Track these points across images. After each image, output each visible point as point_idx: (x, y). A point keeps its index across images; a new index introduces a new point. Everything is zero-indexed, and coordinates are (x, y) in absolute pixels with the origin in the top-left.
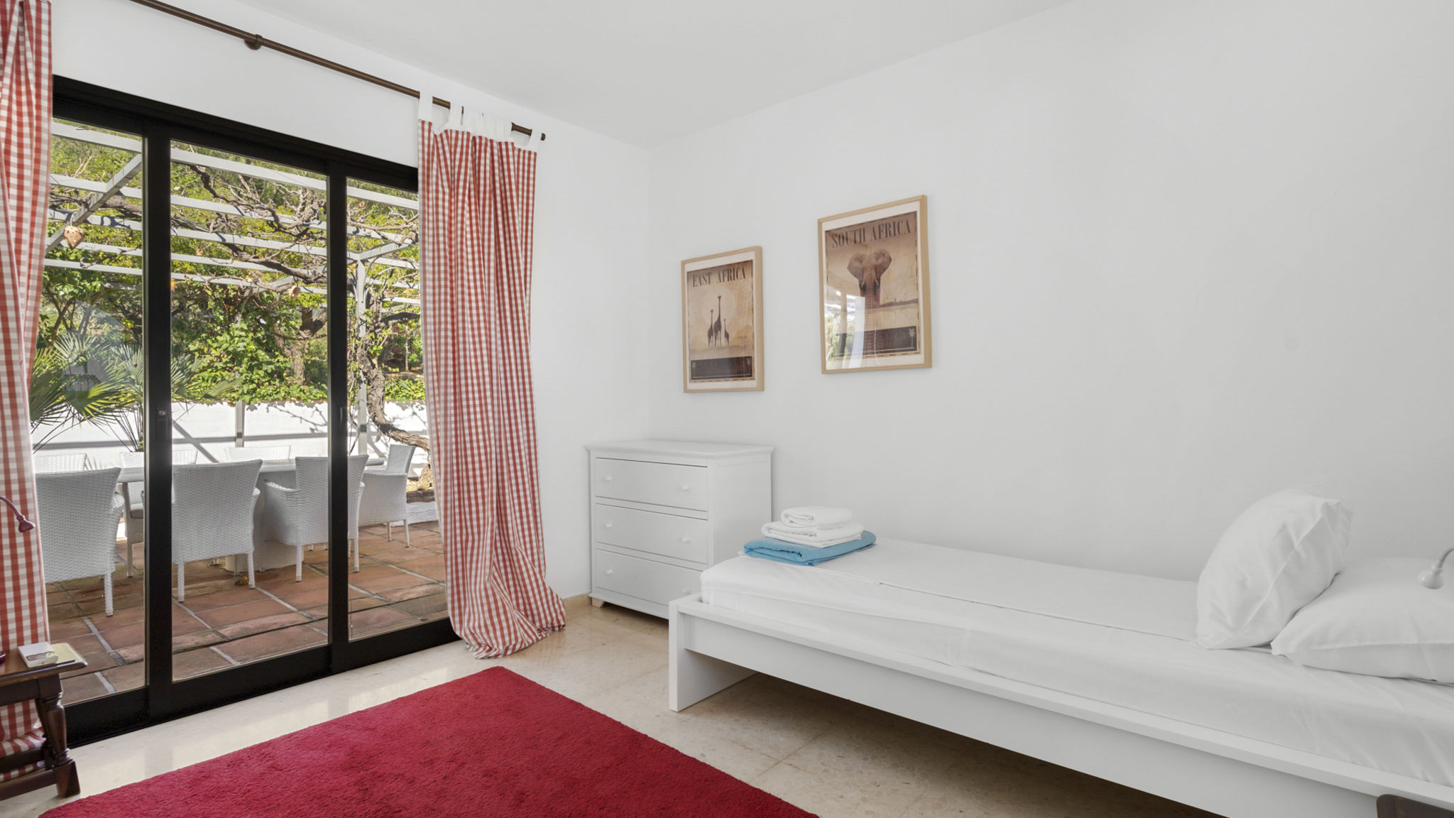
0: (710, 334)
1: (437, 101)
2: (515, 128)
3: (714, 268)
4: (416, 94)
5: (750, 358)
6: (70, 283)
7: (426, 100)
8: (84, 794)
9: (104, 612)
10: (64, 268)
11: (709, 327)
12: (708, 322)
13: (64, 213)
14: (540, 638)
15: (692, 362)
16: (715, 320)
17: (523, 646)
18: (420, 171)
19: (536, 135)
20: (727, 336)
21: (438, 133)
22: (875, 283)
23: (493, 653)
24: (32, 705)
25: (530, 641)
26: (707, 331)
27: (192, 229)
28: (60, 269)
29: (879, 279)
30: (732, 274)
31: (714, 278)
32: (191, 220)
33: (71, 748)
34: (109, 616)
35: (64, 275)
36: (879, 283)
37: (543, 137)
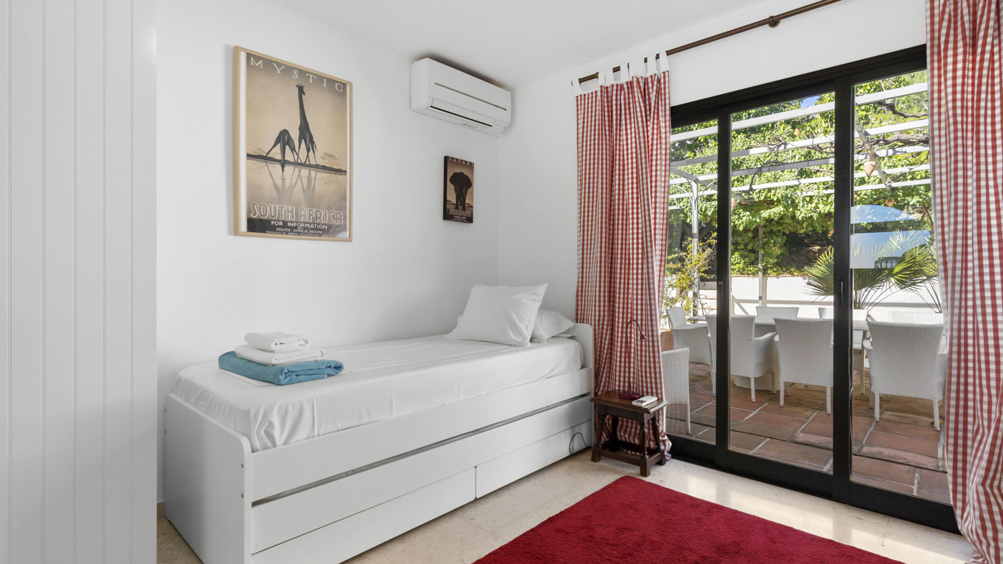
6: (917, 195)
8: (646, 478)
9: (826, 410)
10: (911, 186)
13: (864, 154)
24: (638, 423)
28: (909, 188)
33: (672, 458)
34: (828, 414)
35: (913, 191)
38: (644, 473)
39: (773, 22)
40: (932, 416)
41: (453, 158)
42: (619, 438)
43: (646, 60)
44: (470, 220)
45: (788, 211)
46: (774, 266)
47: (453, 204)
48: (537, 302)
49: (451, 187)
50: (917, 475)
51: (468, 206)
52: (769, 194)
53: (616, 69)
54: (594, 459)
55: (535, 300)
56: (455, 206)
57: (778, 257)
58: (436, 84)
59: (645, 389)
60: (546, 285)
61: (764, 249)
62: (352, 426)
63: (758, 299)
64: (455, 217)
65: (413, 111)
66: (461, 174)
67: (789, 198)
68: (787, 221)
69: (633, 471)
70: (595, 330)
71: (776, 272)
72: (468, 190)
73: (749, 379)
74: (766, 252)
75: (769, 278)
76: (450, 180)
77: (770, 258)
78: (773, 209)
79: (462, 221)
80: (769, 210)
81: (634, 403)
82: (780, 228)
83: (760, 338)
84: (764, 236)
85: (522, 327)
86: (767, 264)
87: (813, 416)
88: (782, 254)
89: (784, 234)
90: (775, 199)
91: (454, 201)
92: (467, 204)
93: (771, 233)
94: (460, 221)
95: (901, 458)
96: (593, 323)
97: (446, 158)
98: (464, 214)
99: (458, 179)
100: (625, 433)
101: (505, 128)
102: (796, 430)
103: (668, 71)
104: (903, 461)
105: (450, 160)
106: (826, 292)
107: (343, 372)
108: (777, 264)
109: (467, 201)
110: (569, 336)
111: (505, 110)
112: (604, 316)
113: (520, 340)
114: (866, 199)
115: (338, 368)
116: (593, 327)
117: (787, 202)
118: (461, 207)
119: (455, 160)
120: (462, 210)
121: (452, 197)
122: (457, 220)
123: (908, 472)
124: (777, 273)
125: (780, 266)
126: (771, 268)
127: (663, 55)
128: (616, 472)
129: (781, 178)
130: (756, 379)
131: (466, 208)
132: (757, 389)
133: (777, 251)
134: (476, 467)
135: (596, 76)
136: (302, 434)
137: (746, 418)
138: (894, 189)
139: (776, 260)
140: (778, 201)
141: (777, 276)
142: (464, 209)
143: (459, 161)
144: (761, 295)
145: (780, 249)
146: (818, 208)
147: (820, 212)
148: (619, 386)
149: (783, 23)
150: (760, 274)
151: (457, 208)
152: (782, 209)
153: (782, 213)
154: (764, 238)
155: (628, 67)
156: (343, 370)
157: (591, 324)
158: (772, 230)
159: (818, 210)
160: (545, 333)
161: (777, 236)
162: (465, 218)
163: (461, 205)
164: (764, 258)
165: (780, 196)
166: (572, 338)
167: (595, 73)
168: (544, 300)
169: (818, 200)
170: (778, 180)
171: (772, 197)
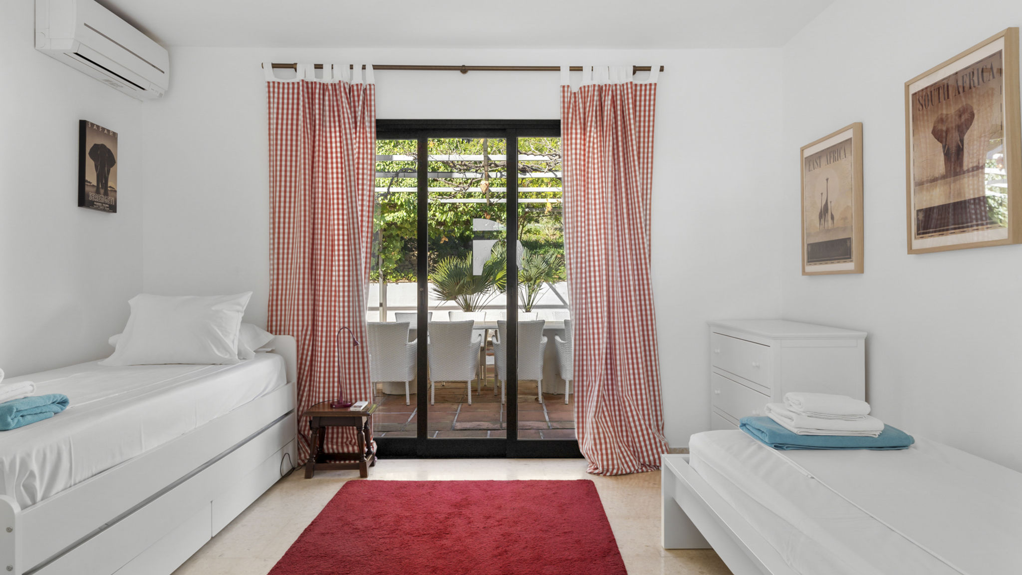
0: (821, 217)
1: (573, 69)
2: (636, 69)
3: (823, 151)
4: (557, 69)
5: (850, 239)
7: (565, 70)
8: (370, 478)
9: (467, 402)
11: (819, 211)
12: (819, 206)
13: (480, 173)
14: (640, 471)
15: (808, 245)
16: (824, 203)
17: (620, 472)
18: (562, 121)
19: (655, 70)
20: (832, 218)
21: (573, 92)
22: (959, 146)
23: (596, 471)
24: (355, 428)
25: (628, 471)
26: (818, 214)
27: (541, 172)
29: (962, 141)
30: (836, 155)
31: (824, 161)
32: (540, 167)
33: (378, 458)
34: (470, 405)
36: (963, 145)
37: (662, 69)
38: (364, 474)
39: (464, 69)
40: (537, 394)
41: (93, 125)
42: (326, 451)
43: (351, 67)
44: (113, 208)
45: (410, 216)
46: (394, 272)
47: (93, 186)
48: (240, 313)
49: (90, 163)
50: (541, 434)
51: (111, 191)
52: (393, 197)
53: (319, 67)
54: (308, 476)
55: (238, 311)
56: (95, 189)
57: (396, 262)
58: (86, 25)
59: (353, 396)
60: (250, 294)
61: (385, 254)
62: (104, 469)
63: (378, 305)
64: (95, 203)
65: (38, 50)
66: (103, 146)
67: (412, 204)
68: (406, 226)
69: (354, 475)
70: (298, 341)
71: (395, 277)
72: (111, 169)
73: (404, 383)
74: (386, 256)
75: (388, 284)
76: (90, 154)
77: (390, 263)
78: (396, 213)
79: (104, 210)
80: (392, 214)
81: (352, 409)
82: (399, 232)
83: (413, 342)
84: (384, 240)
85: (228, 341)
86: (387, 270)
87: (459, 408)
88: (400, 259)
89: (402, 238)
90: (399, 203)
91: (95, 183)
92: (110, 187)
93: (390, 237)
94: (101, 210)
95: (527, 426)
96: (295, 333)
97: (83, 125)
98: (107, 201)
99: (99, 152)
100: (332, 445)
101: (161, 95)
102: (452, 421)
103: (374, 85)
104: (530, 428)
105: (90, 126)
106: (447, 297)
107: (68, 408)
108: (396, 269)
109: (110, 184)
110: (269, 350)
111: (163, 72)
112: (308, 325)
113: (227, 357)
114: (472, 211)
115: (63, 402)
116: (296, 338)
117: (409, 207)
118: (102, 191)
119: (95, 127)
120: (104, 195)
121: (91, 177)
122: (98, 209)
123: (535, 433)
124: (397, 278)
125: (398, 272)
126: (391, 274)
127: (369, 68)
128: (337, 481)
129: (403, 182)
130: (409, 382)
131: (109, 192)
132: (411, 393)
133: (396, 256)
134: (211, 502)
135: (294, 66)
136: (60, 484)
137: (409, 420)
138: (491, 204)
139: (395, 266)
140: (402, 205)
141: (397, 282)
142: (106, 194)
143: (100, 130)
144: (382, 302)
145: (398, 254)
146: (435, 216)
147: (437, 219)
148: (324, 398)
149: (470, 73)
150: (381, 280)
151: (98, 192)
152: (405, 214)
153: (405, 218)
154: (385, 242)
155: (332, 68)
156: (70, 404)
157: (293, 335)
158: (392, 234)
159: (436, 218)
160: (249, 349)
161: (396, 240)
162: (107, 206)
163: (102, 188)
164: (385, 263)
165: (403, 200)
166: (272, 352)
167: (293, 63)
168: (246, 312)
169: (436, 208)
170: (401, 184)
171: (396, 201)
